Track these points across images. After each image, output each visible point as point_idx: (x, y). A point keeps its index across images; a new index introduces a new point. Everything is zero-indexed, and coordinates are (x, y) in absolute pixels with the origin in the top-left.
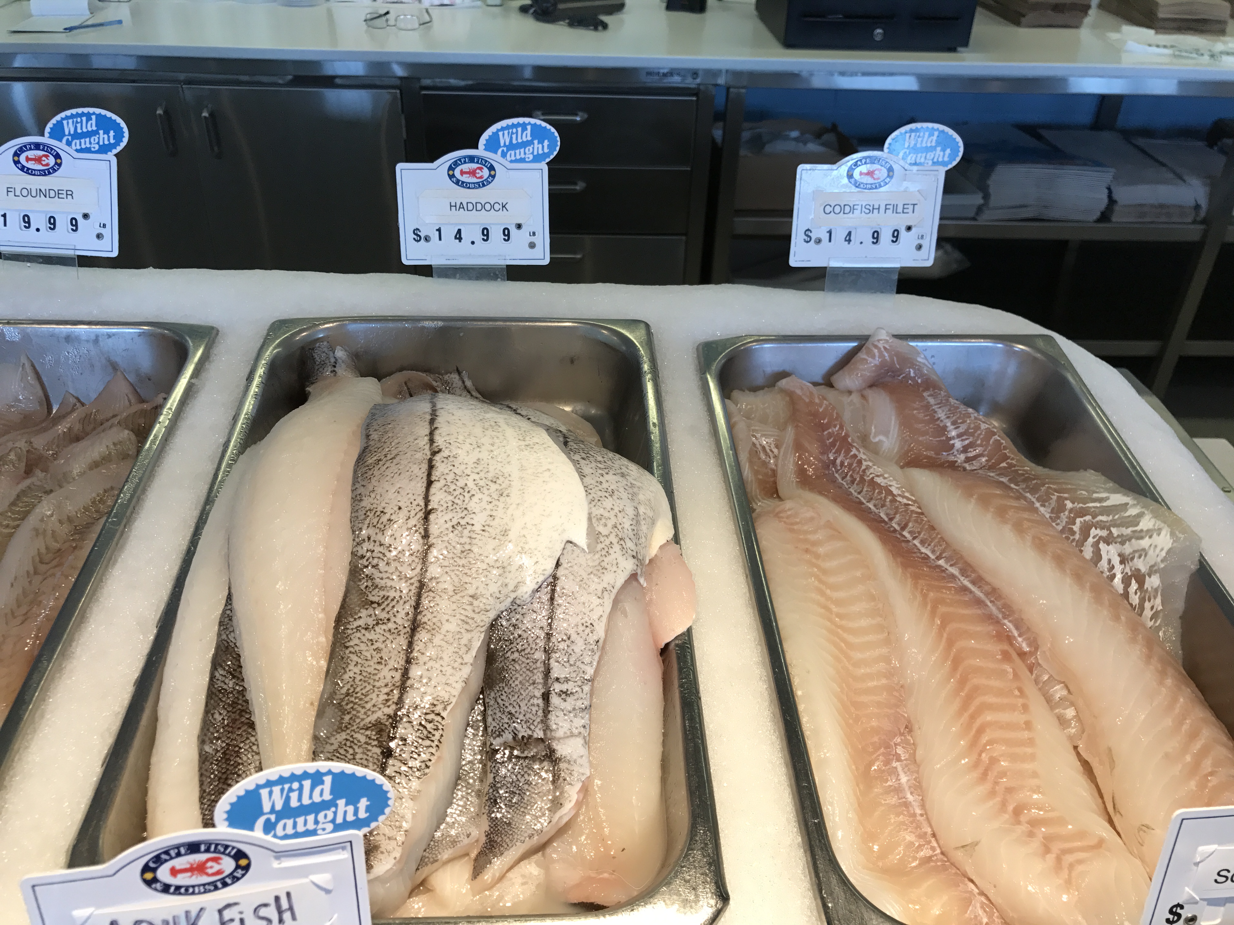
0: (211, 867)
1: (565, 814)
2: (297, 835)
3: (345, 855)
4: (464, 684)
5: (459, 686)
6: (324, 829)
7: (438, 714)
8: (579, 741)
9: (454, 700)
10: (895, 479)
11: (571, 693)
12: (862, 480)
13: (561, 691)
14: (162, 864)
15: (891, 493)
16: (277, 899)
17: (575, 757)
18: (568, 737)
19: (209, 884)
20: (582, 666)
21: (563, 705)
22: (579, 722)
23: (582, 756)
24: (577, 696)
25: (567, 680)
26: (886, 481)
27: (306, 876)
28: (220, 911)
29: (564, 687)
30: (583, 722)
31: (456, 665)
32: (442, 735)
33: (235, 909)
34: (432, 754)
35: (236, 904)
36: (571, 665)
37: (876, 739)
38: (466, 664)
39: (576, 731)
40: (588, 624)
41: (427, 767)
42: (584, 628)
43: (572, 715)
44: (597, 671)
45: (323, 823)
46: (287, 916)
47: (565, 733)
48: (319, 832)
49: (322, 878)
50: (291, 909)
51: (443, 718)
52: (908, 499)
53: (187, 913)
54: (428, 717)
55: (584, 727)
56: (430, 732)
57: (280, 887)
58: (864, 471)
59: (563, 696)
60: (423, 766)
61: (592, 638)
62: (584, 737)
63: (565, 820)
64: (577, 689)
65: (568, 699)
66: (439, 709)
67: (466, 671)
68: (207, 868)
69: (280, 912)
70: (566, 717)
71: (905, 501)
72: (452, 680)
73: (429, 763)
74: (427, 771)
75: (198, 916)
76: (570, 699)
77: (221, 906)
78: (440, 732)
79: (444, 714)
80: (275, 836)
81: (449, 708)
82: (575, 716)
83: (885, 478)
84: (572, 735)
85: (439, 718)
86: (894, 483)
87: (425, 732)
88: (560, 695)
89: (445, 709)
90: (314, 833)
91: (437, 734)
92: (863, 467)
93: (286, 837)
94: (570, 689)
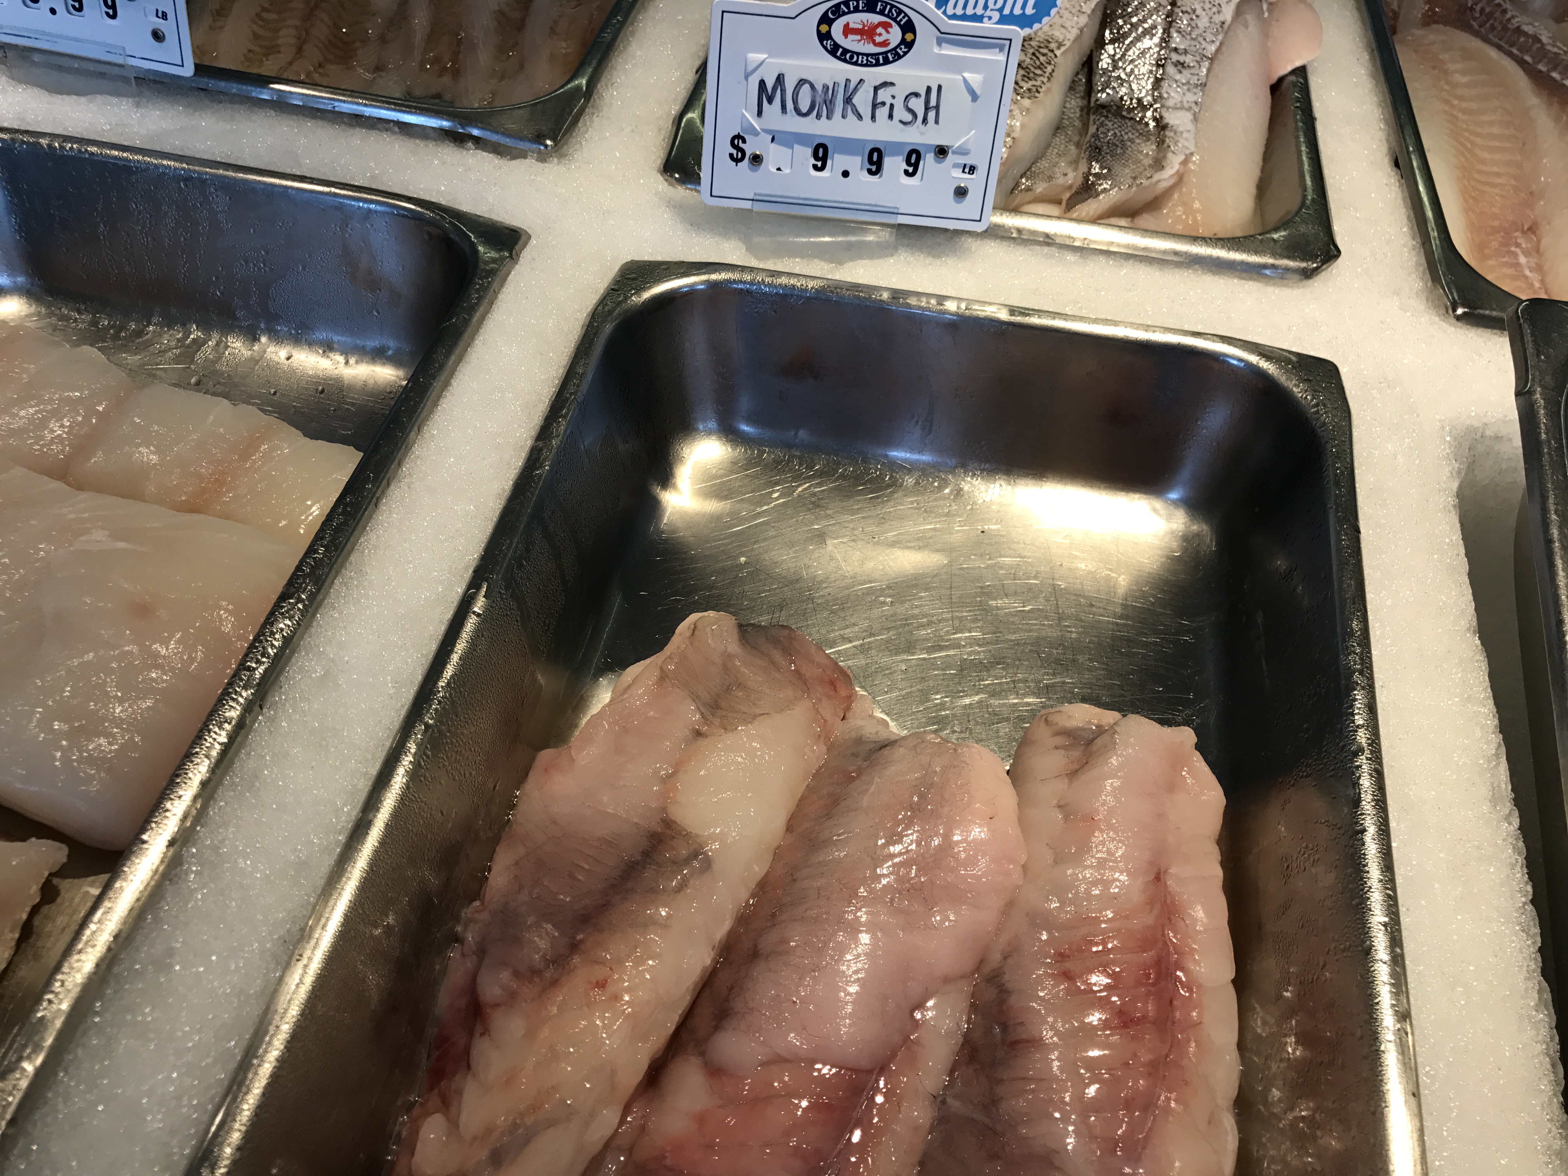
0: (880, 35)
1: (1164, 180)
2: (964, 17)
3: (1002, 57)
4: (1079, 32)
5: (1075, 32)
6: (990, 18)
7: (1052, 51)
8: (1189, 116)
9: (1068, 44)
10: (1545, 29)
11: (1188, 66)
12: (1505, 29)
13: (1178, 61)
14: (840, 16)
15: (1540, 41)
16: (929, 90)
17: (1181, 129)
18: (1177, 108)
19: (872, 55)
20: (1203, 42)
21: (1178, 77)
22: (1190, 97)
23: (1189, 131)
24: (1192, 71)
25: (1186, 52)
26: (1535, 29)
27: (960, 72)
28: (876, 89)
29: (1182, 59)
30: (1194, 98)
31: (1074, 11)
32: (1053, 71)
33: (890, 90)
34: (1043, 82)
35: (892, 84)
36: (1192, 39)
37: (1496, 223)
38: (1084, 13)
39: (1186, 105)
40: (1216, 4)
41: (1038, 92)
42: (1210, 6)
43: (1185, 88)
44: (1218, 50)
45: (992, 10)
46: (932, 115)
47: (1176, 104)
48: (985, 20)
49: (974, 78)
50: (937, 107)
51: (1056, 56)
52: (1559, 48)
53: (848, 81)
54: (1042, 50)
55: (1196, 103)
56: (1042, 64)
57: (933, 77)
58: (1509, 20)
59: (1180, 67)
60: (1034, 89)
61: (1217, 19)
62: (1195, 114)
63: (1164, 185)
64: (1196, 64)
65: (1183, 71)
66: (1053, 46)
67: (1083, 20)
68: (876, 34)
69: (927, 108)
70: (1179, 90)
71: (1555, 50)
72: (1068, 24)
73: (1039, 89)
74: (1037, 95)
75: (856, 89)
76: (1186, 73)
77: (877, 84)
78: (1052, 67)
79: (1058, 53)
80: (944, 13)
81: (1063, 49)
82: (1189, 90)
83: (1535, 27)
84: (1182, 108)
85: (1050, 54)
86: (1545, 32)
87: (1038, 63)
88: (1176, 65)
89: (1059, 48)
90: (978, 18)
91: (1049, 69)
92: (1508, 16)
93: (954, 17)
94: (1187, 61)
